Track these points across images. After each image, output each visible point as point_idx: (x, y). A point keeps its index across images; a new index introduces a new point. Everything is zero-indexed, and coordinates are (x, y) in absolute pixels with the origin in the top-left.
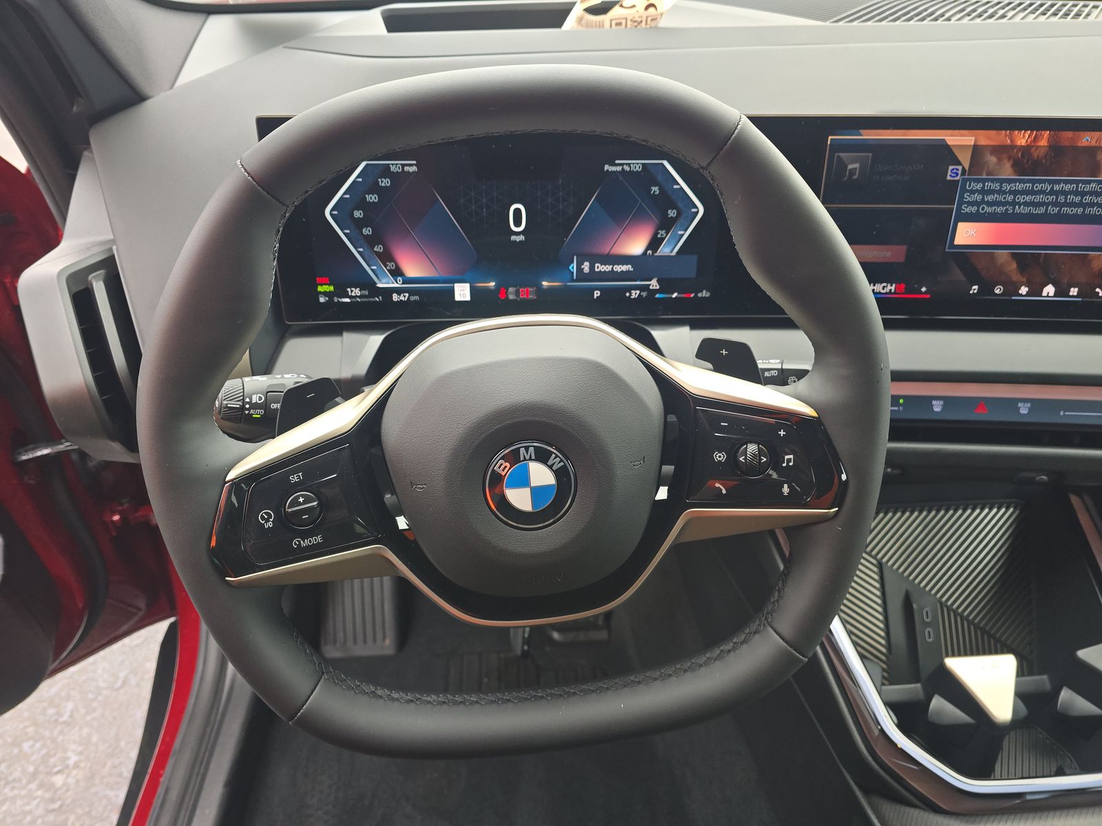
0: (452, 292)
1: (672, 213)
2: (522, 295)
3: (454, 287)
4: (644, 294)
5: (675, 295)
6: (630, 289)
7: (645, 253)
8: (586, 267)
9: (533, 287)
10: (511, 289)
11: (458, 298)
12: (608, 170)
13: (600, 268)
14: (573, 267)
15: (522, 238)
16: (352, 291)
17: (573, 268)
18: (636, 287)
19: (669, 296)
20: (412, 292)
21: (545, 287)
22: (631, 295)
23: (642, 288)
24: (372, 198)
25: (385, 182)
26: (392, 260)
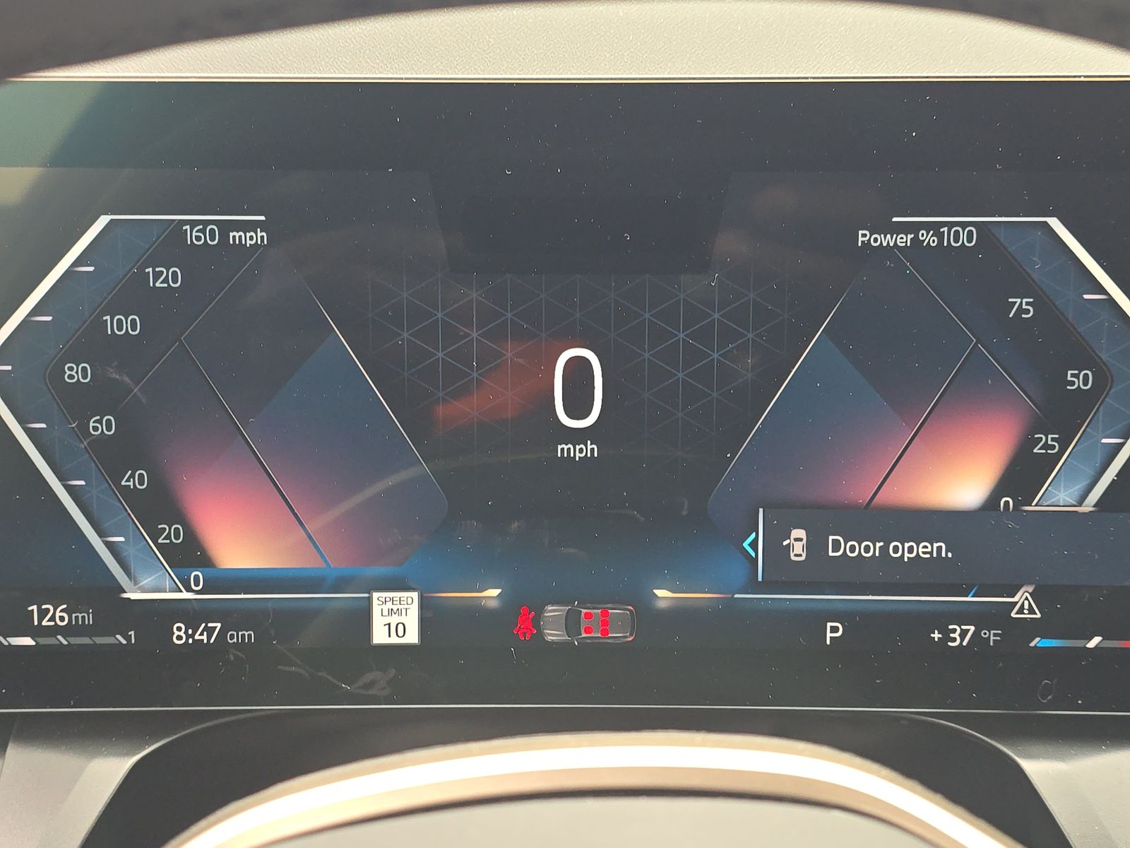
0: (364, 616)
1: (1079, 380)
2: (588, 630)
3: (370, 600)
4: (992, 636)
5: (1095, 642)
6: (944, 618)
7: (991, 503)
8: (797, 543)
9: (619, 602)
10: (552, 611)
11: (380, 636)
12: (867, 245)
13: (842, 547)
14: (756, 543)
15: (591, 449)
16: (43, 614)
17: (754, 545)
18: (963, 615)
19: (1078, 643)
20: (232, 617)
21: (662, 605)
22: (947, 637)
23: (982, 617)
24: (125, 325)
25: (166, 278)
26: (177, 514)
